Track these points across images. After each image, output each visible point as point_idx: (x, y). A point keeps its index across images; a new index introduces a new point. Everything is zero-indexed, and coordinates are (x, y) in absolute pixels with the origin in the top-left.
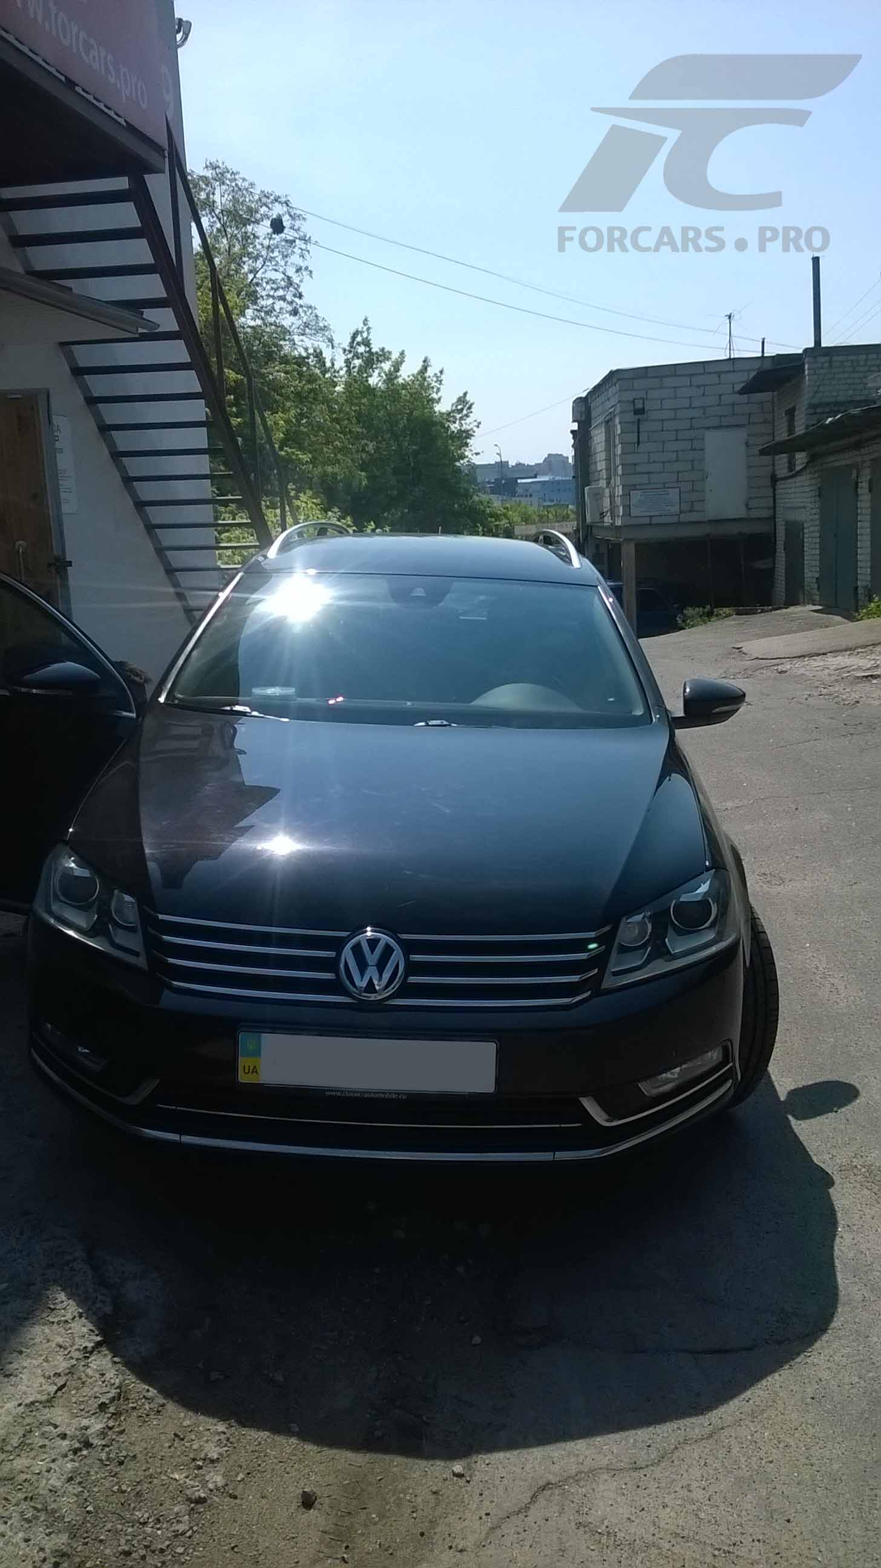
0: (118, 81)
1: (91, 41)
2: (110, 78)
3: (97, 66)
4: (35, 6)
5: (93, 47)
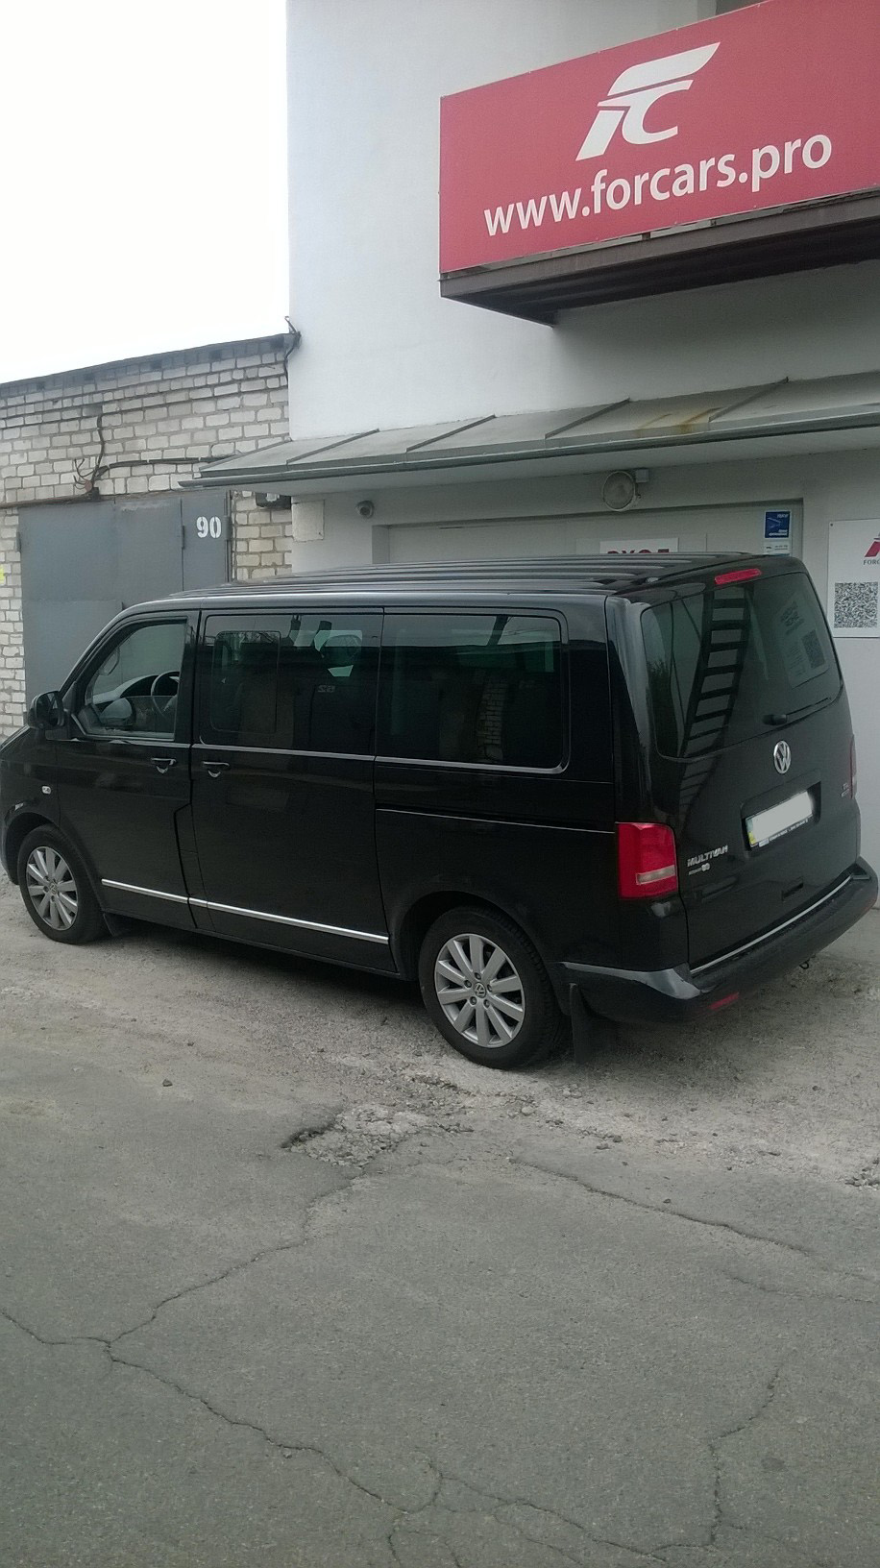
0: (743, 176)
1: (677, 170)
2: (721, 184)
3: (690, 189)
4: (566, 206)
5: (684, 173)
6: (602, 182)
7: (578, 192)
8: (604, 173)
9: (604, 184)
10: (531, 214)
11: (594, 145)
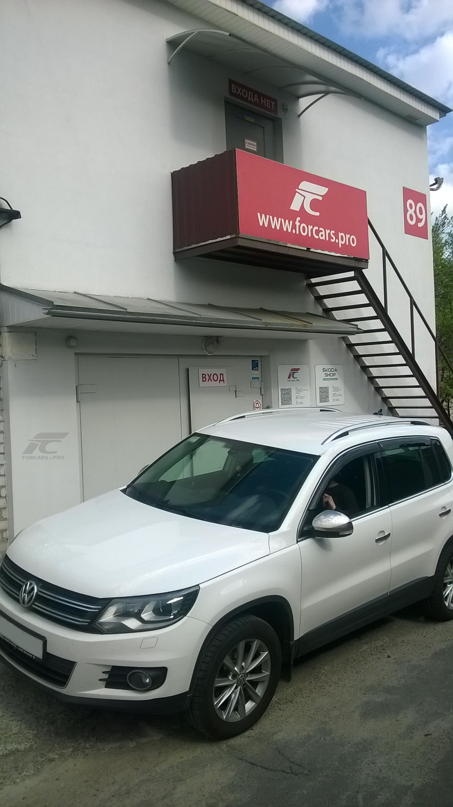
0: (337, 240)
1: (321, 229)
2: (332, 240)
3: (324, 238)
4: (287, 226)
5: (321, 231)
6: (299, 222)
7: (291, 222)
8: (298, 219)
9: (299, 224)
10: (276, 223)
11: (295, 206)
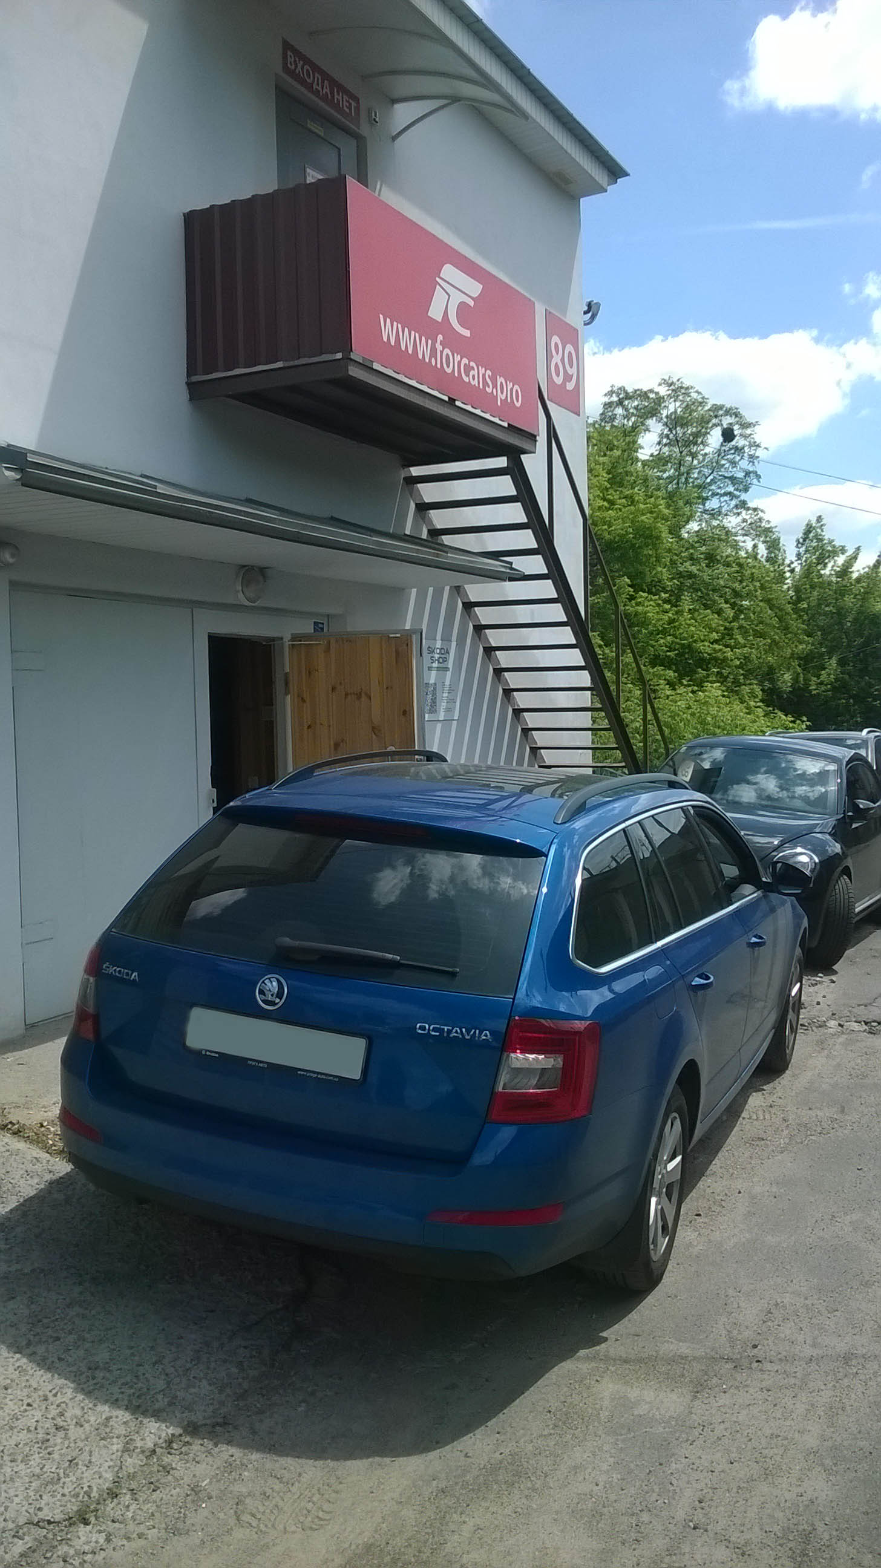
0: (494, 390)
1: (472, 364)
2: (487, 389)
5: (473, 369)
6: (440, 344)
7: (430, 342)
9: (441, 347)
11: (435, 312)
